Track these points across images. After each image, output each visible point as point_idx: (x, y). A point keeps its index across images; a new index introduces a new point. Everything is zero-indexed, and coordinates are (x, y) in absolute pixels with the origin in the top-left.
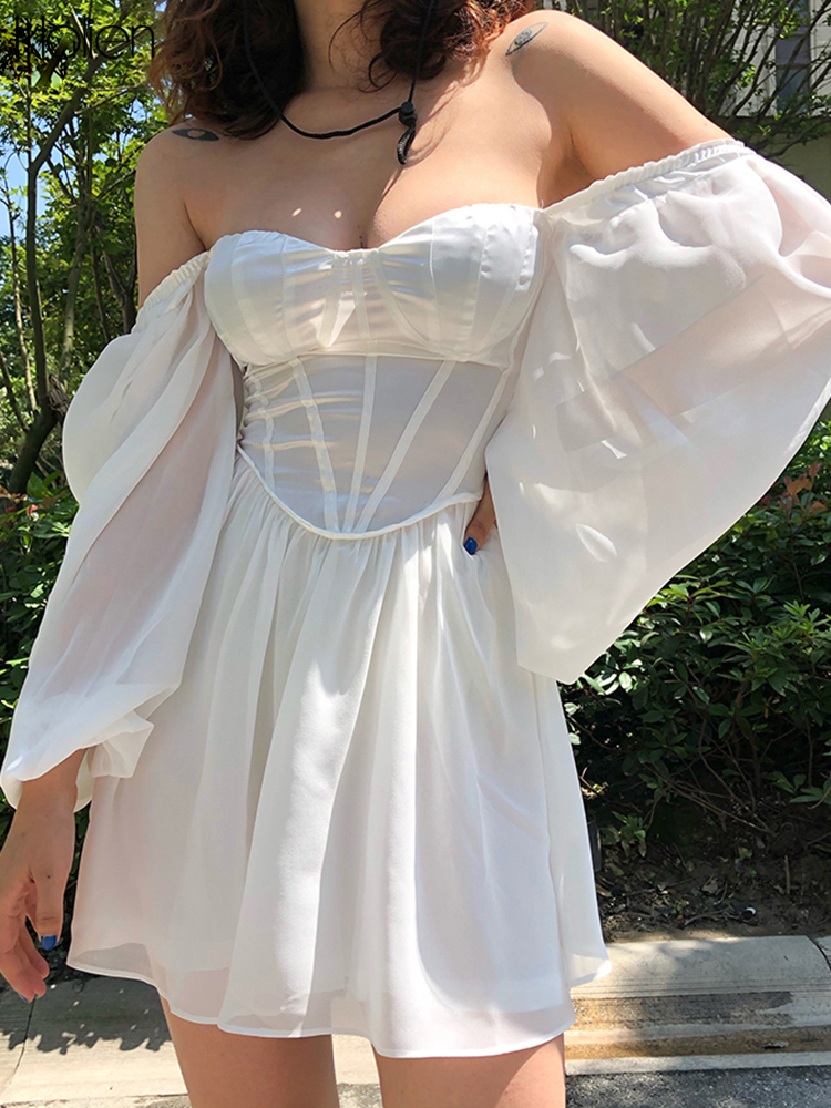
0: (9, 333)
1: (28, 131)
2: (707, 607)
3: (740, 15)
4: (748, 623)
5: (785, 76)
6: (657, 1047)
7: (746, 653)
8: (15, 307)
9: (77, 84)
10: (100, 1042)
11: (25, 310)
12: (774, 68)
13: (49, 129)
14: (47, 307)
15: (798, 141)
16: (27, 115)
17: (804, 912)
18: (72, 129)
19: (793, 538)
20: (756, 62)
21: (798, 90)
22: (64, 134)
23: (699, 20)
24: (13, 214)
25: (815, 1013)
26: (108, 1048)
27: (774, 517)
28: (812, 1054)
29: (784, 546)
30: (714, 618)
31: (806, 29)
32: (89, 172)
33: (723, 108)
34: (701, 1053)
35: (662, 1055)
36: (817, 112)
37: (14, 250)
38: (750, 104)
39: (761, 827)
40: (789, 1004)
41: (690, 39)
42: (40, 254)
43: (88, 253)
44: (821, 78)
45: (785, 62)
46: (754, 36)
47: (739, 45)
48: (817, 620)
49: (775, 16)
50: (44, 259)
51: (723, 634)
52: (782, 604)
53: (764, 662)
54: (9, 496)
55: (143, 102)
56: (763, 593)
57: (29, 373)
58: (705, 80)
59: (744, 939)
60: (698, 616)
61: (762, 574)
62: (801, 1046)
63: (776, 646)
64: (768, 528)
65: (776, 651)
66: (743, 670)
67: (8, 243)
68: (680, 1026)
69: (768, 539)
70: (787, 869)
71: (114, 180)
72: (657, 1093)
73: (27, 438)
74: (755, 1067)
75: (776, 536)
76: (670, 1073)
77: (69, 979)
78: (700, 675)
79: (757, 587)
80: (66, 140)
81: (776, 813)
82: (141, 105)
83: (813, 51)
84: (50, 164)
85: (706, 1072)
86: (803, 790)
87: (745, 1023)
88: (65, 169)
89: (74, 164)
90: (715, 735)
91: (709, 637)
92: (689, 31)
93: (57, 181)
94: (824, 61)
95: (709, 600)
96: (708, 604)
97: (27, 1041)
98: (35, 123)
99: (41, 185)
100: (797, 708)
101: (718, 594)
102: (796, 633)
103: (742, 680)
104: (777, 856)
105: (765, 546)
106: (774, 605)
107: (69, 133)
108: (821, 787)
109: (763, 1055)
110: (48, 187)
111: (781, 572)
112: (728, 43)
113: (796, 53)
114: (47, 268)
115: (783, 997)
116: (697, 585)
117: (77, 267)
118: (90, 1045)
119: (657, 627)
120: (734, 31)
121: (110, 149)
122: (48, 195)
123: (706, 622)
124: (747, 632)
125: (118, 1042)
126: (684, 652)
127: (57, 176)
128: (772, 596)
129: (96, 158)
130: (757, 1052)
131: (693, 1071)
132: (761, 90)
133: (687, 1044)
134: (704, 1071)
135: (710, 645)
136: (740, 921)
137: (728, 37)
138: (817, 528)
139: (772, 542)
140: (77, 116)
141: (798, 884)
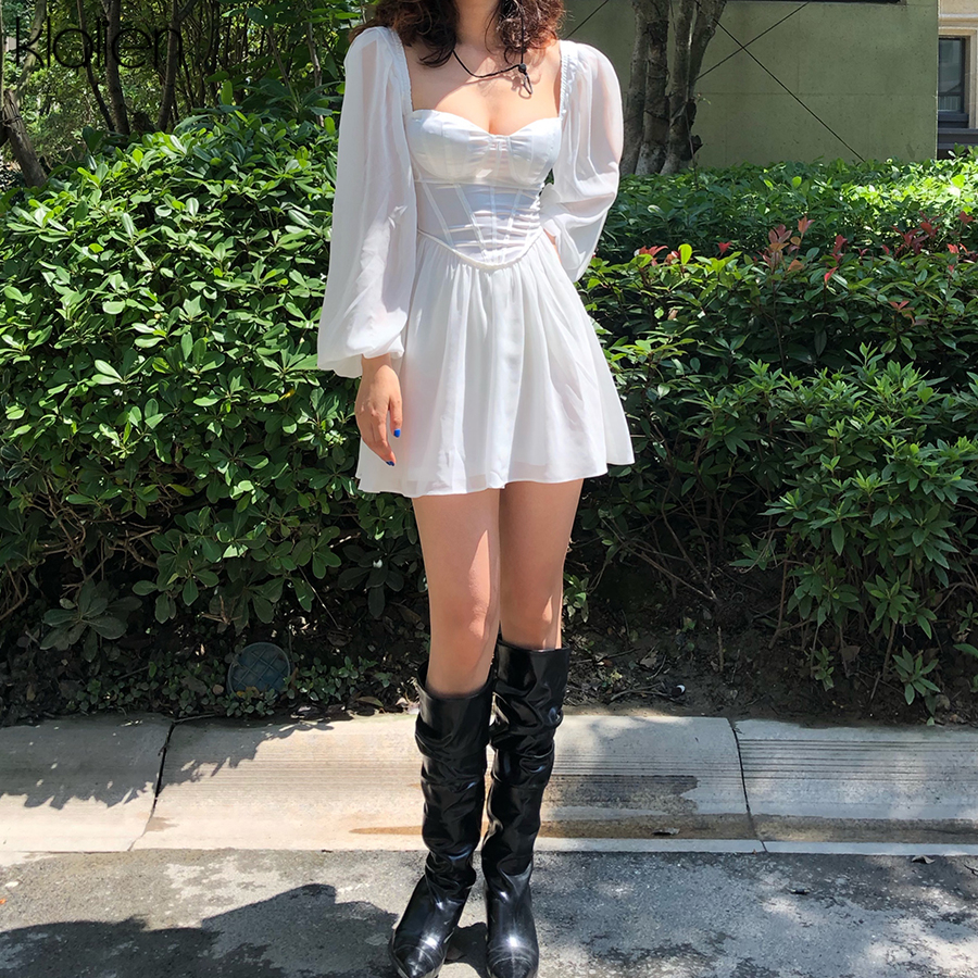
19: (775, 295)
26: (13, 804)
29: (766, 303)
34: (590, 837)
39: (710, 596)
40: (693, 790)
62: (690, 833)
63: (732, 404)
65: (730, 409)
68: (578, 807)
69: (752, 295)
70: (720, 642)
74: (634, 851)
75: (758, 292)
79: (735, 345)
91: (666, 393)
100: (757, 468)
102: (755, 392)
103: (703, 437)
115: (689, 782)
125: (23, 798)
130: (645, 837)
131: (575, 852)
133: (580, 827)
136: (667, 699)
139: (755, 298)
141: (731, 661)
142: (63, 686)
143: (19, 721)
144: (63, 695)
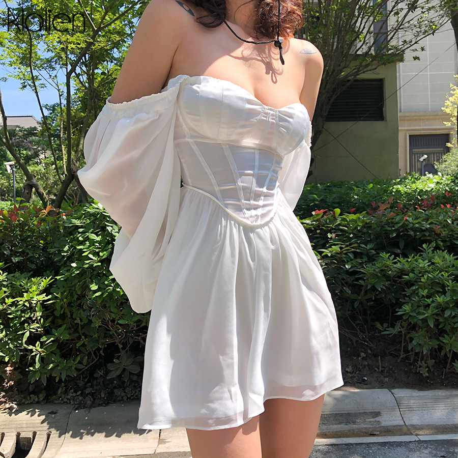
0: (56, 143)
1: (67, 59)
2: (348, 255)
3: (358, 12)
4: (366, 262)
5: (377, 37)
6: (326, 435)
7: (365, 273)
8: (60, 132)
9: (88, 40)
10: (96, 434)
11: (64, 133)
12: (373, 34)
13: (75, 59)
14: (74, 132)
15: (383, 64)
16: (66, 53)
17: (387, 379)
18: (85, 58)
19: (383, 227)
20: (365, 31)
21: (382, 43)
22: (82, 61)
23: (341, 14)
24: (61, 94)
25: (390, 421)
26: (100, 436)
27: (375, 219)
28: (389, 437)
29: (379, 230)
30: (352, 260)
31: (385, 18)
32: (93, 77)
33: (351, 51)
34: (344, 437)
35: (328, 438)
36: (390, 52)
37: (61, 108)
38: (363, 49)
39: (370, 344)
40: (380, 417)
41: (338, 22)
42: (72, 110)
43: (92, 110)
44: (392, 38)
45: (377, 31)
46: (364, 21)
47: (358, 24)
48: (393, 260)
49: (372, 13)
50: (74, 112)
51: (356, 266)
52: (379, 254)
53: (372, 277)
54: (54, 209)
55: (118, 49)
56: (371, 249)
57: (64, 159)
58: (344, 39)
59: (362, 390)
60: (344, 259)
61: (371, 241)
62: (385, 434)
63: (377, 270)
64: (372, 223)
65: (377, 272)
66: (364, 280)
67: (58, 106)
68: (335, 426)
69: (373, 227)
70: (380, 361)
71: (105, 81)
72: (325, 453)
73: (62, 186)
74: (366, 442)
75: (375, 226)
76: (331, 445)
77: (84, 408)
78: (346, 283)
79: (369, 247)
80: (83, 63)
81: (375, 339)
82: (117, 50)
83: (388, 27)
84: (76, 73)
85: (346, 444)
86: (387, 329)
87: (361, 425)
88: (82, 75)
89: (86, 73)
90: (353, 307)
91: (350, 267)
92: (337, 19)
93: (78, 80)
94: (393, 31)
95: (349, 252)
96: (349, 254)
97: (66, 434)
98: (69, 56)
99: (72, 82)
100: (385, 296)
101: (353, 250)
102: (385, 265)
103: (364, 284)
104: (375, 356)
105: (371, 230)
106: (376, 254)
107: (84, 61)
108: (394, 328)
109: (369, 438)
110: (75, 83)
111: (378, 241)
112: (354, 23)
113: (381, 28)
114: (75, 116)
115: (378, 414)
116: (343, 246)
117: (88, 116)
118: (92, 436)
119: (326, 264)
120: (356, 18)
121: (103, 68)
122: (75, 86)
123: (348, 261)
124: (365, 265)
125: (104, 434)
126: (339, 274)
127: (78, 78)
128: (375, 250)
129: (96, 71)
130: (366, 436)
131: (340, 444)
132: (367, 43)
133: (338, 433)
134: (345, 444)
135: (350, 271)
136: (360, 383)
137: (353, 21)
138: (392, 223)
139: (374, 228)
140: (88, 53)
141: (384, 367)
142: (116, 391)
143: (99, 405)
144: (116, 394)
